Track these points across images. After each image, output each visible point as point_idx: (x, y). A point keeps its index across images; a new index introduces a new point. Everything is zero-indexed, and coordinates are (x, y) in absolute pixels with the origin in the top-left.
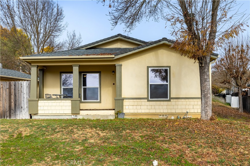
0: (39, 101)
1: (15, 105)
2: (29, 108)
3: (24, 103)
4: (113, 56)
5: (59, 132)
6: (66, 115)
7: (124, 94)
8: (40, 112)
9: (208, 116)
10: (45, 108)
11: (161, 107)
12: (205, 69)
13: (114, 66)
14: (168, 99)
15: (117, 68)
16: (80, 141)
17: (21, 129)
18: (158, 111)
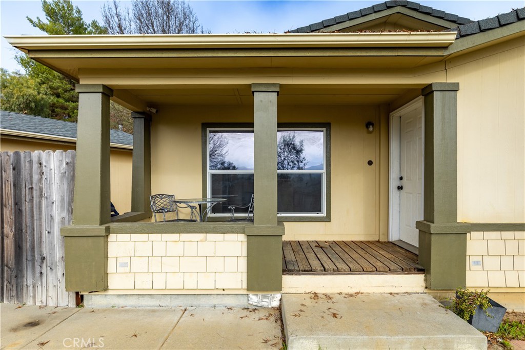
0: (112, 237)
1: (19, 247)
3: (51, 243)
4: (450, 37)
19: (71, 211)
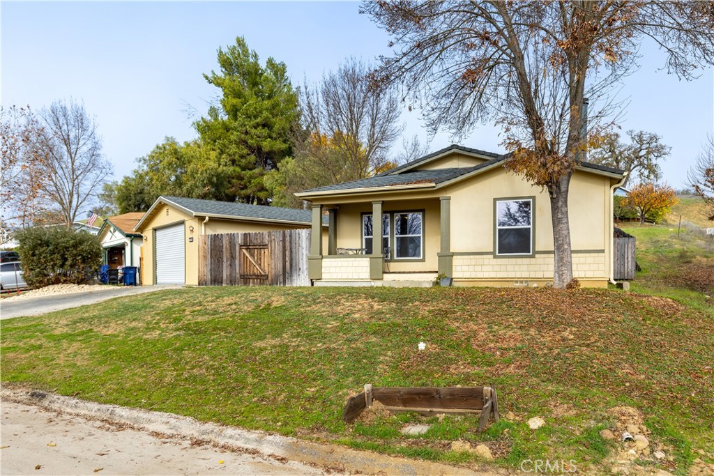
0: (323, 260)
1: (291, 265)
2: (310, 269)
3: (303, 263)
4: (433, 184)
5: (320, 302)
6: (362, 280)
7: (454, 248)
8: (324, 276)
9: (563, 282)
10: (333, 270)
11: (517, 268)
12: (558, 202)
13: (438, 201)
14: (531, 254)
15: (443, 204)
16: (341, 315)
17: (273, 299)
18: (512, 275)
19: (310, 251)
